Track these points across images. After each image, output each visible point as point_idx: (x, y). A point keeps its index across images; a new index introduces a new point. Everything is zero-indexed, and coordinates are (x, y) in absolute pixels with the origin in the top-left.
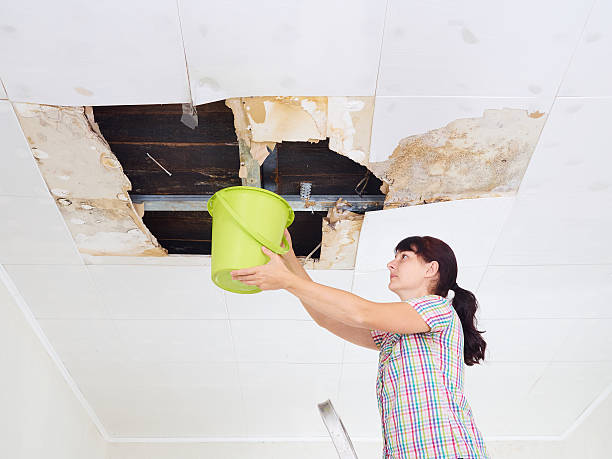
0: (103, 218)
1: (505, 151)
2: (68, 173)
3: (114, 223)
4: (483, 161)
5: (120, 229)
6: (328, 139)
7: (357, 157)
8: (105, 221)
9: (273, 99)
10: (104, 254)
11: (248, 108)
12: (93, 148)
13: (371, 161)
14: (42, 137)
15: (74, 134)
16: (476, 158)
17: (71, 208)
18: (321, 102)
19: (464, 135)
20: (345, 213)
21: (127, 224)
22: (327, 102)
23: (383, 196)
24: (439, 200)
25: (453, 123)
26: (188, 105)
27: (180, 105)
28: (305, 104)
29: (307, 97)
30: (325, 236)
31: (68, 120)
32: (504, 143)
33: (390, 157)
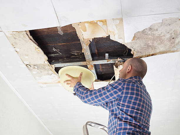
0: (42, 71)
1: (173, 34)
2: (27, 55)
3: (46, 72)
4: (166, 39)
5: (48, 74)
6: (109, 35)
7: (120, 41)
8: (43, 72)
9: (87, 22)
10: (46, 83)
11: (80, 27)
12: (32, 45)
13: (126, 42)
14: (16, 44)
15: (25, 41)
16: (163, 38)
17: (31, 68)
18: (104, 22)
19: (157, 30)
20: (121, 63)
21: (50, 72)
22: (106, 21)
23: (133, 55)
24: (153, 55)
25: (152, 25)
26: (59, 27)
27: (57, 27)
28: (99, 23)
29: (99, 21)
30: (115, 71)
31: (22, 36)
32: (172, 32)
33: (132, 40)
